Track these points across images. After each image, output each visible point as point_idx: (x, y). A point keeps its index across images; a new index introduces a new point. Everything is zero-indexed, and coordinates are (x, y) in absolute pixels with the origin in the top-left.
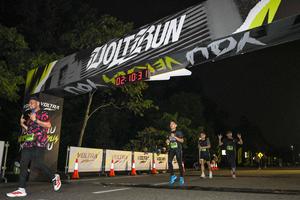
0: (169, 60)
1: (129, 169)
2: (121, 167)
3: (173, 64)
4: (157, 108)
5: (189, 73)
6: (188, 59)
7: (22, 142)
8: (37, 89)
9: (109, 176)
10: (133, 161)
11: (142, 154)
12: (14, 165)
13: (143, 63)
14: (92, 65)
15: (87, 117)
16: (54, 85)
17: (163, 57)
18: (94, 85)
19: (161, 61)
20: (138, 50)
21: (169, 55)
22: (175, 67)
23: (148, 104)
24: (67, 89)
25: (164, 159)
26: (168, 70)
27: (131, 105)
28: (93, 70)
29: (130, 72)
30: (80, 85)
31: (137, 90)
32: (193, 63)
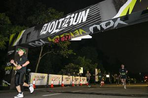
0: (81, 31)
1: (61, 84)
2: (56, 83)
3: (83, 33)
4: (75, 54)
5: (91, 37)
6: (91, 30)
7: (7, 70)
8: (15, 44)
9: (50, 87)
10: (62, 80)
11: (67, 76)
12: (2, 82)
13: (68, 32)
14: (43, 32)
15: (40, 58)
16: (23, 42)
17: (78, 29)
18: (44, 42)
19: (77, 31)
20: (66, 26)
21: (81, 28)
22: (84, 34)
23: (70, 52)
24: (30, 44)
25: (78, 79)
26: (80, 36)
27: (62, 52)
28: (43, 35)
29: (61, 36)
30: (37, 42)
31: (65, 45)
32: (92, 32)
